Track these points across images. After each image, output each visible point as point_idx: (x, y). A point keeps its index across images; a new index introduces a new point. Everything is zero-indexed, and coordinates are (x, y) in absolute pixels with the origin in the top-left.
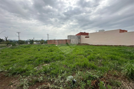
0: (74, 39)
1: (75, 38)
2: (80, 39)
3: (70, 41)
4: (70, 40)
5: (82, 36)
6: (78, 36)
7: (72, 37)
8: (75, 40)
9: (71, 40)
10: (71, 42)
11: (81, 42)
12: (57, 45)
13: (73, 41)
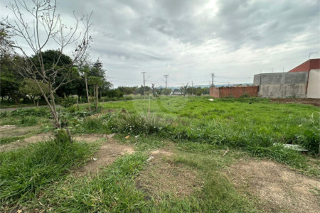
0: (272, 86)
1: (278, 81)
3: (258, 90)
4: (258, 87)
5: (313, 71)
6: (295, 73)
7: (264, 80)
8: (278, 85)
9: (262, 87)
10: (261, 92)
11: (306, 93)
12: (212, 100)
13: (268, 90)
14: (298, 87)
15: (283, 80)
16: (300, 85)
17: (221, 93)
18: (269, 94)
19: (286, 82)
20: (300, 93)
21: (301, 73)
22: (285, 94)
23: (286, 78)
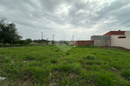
0: (98, 41)
1: (101, 39)
2: (109, 41)
3: (93, 43)
4: (93, 41)
6: (106, 36)
7: (96, 38)
8: (100, 41)
9: (95, 41)
10: (94, 43)
11: (110, 44)
12: (75, 46)
13: (97, 42)
14: (107, 42)
15: (102, 38)
16: (108, 41)
17: (78, 44)
18: (98, 44)
19: (103, 40)
20: (108, 44)
21: (108, 36)
22: (103, 44)
23: (103, 38)
